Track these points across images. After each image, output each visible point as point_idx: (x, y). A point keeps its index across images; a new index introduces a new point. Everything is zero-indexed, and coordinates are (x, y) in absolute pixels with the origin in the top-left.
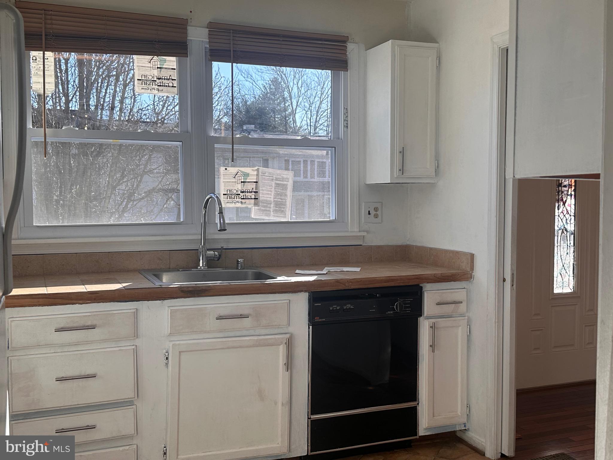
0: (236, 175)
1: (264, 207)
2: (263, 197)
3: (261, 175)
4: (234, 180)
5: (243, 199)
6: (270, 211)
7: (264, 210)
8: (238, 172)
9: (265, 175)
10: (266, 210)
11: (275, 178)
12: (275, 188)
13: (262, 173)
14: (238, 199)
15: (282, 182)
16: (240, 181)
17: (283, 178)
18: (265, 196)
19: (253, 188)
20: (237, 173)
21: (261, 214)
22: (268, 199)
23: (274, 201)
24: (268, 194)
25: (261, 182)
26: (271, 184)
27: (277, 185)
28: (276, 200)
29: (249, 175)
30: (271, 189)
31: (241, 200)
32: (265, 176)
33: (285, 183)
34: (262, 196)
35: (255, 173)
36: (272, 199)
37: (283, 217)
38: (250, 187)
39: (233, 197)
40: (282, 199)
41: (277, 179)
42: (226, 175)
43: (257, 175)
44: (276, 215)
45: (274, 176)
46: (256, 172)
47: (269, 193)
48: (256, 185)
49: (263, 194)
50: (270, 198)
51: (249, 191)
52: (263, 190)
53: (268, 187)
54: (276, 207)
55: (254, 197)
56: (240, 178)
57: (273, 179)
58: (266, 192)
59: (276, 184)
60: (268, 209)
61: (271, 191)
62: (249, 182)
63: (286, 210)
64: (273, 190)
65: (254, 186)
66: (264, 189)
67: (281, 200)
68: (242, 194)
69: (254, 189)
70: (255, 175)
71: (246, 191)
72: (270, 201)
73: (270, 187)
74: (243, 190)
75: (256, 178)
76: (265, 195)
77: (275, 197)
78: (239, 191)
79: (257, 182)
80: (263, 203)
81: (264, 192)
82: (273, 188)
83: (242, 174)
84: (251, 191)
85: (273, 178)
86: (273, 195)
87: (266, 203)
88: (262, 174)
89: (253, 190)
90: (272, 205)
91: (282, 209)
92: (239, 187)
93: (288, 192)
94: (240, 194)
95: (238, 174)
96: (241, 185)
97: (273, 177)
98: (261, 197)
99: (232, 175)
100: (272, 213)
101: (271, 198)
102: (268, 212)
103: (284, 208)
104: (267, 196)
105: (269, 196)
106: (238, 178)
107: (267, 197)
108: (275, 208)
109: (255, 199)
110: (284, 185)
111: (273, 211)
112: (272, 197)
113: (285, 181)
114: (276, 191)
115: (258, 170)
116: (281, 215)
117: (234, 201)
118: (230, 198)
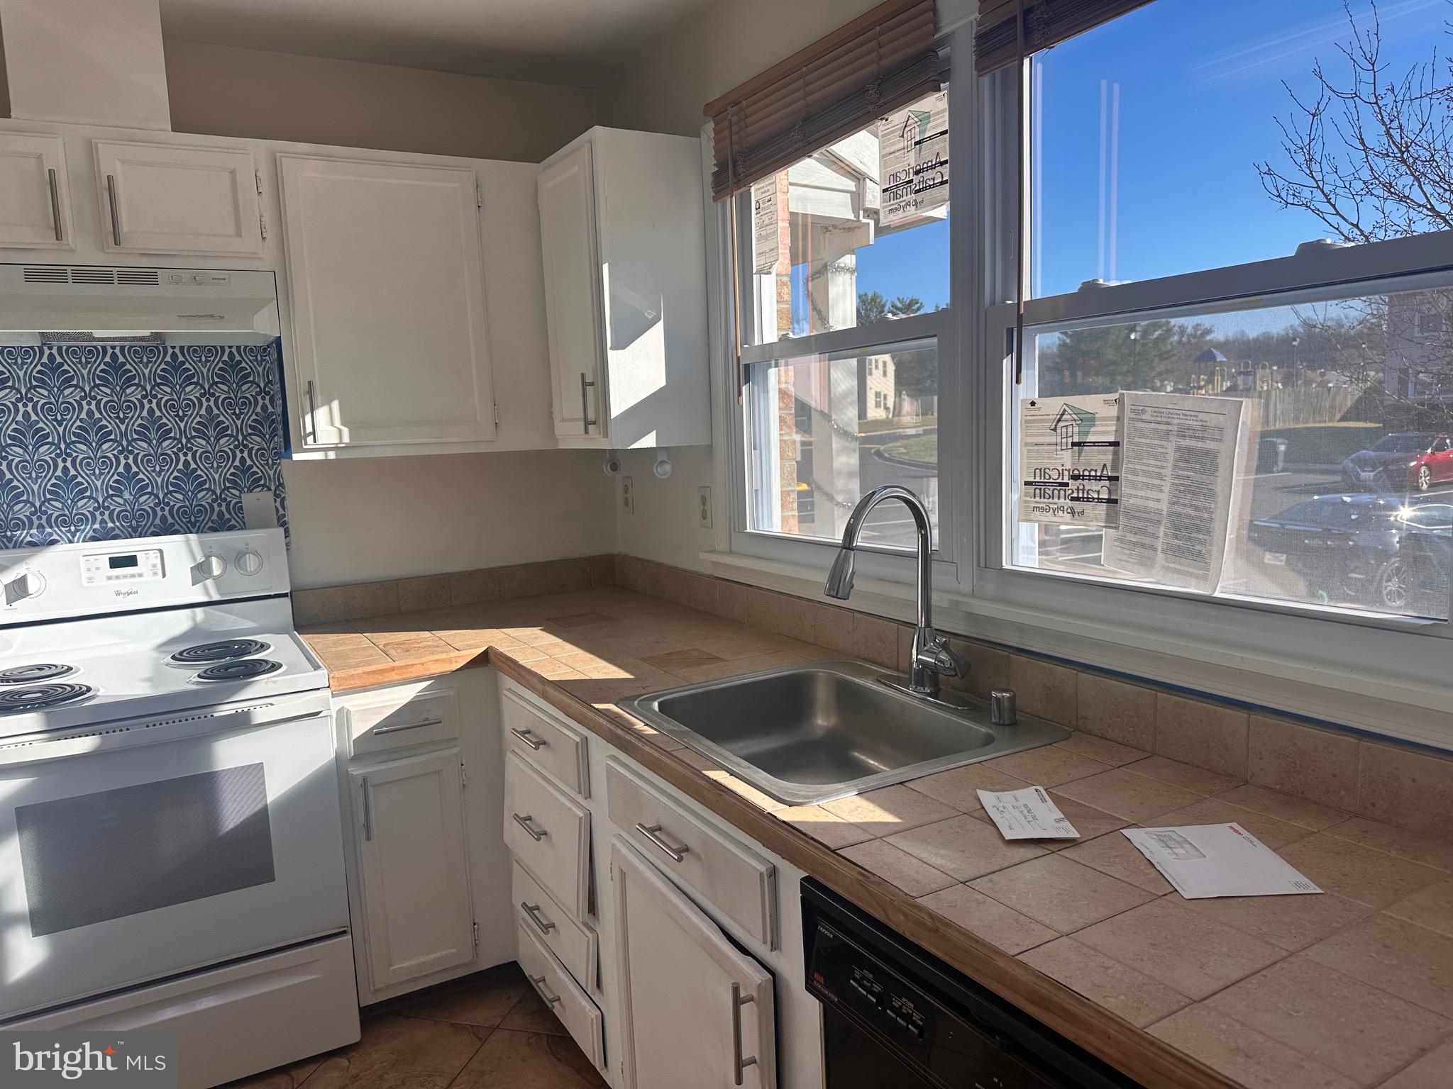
0: (1059, 420)
1: (1137, 531)
2: (1136, 496)
3: (1131, 419)
4: (1053, 440)
5: (1078, 499)
6: (1155, 550)
7: (1135, 544)
8: (1065, 410)
9: (1144, 417)
10: (1143, 546)
11: (1175, 428)
12: (1175, 467)
13: (1133, 411)
14: (1062, 500)
15: (1200, 445)
16: (1070, 440)
17: (1204, 428)
18: (1140, 493)
19: (1105, 465)
20: (1062, 414)
21: (1124, 559)
22: (1151, 504)
23: (1171, 513)
24: (1151, 487)
25: (1129, 443)
26: (1161, 450)
27: (1186, 455)
28: (1176, 508)
29: (1094, 420)
30: (1163, 467)
31: (1070, 503)
32: (1143, 421)
33: (1209, 445)
34: (1129, 494)
35: (1113, 411)
36: (1164, 506)
37: (1197, 577)
38: (1098, 459)
39: (1050, 493)
40: (1196, 508)
41: (1182, 433)
42: (1032, 421)
43: (1118, 418)
44: (1172, 565)
45: (1175, 421)
46: (1116, 407)
47: (1156, 482)
48: (1116, 454)
49: (1134, 485)
50: (1158, 501)
51: (1093, 473)
52: (1134, 472)
53: (1153, 462)
54: (1176, 537)
55: (1106, 497)
56: (1070, 429)
57: (1168, 433)
58: (1145, 480)
59: (1179, 449)
60: (1148, 541)
61: (1160, 477)
62: (1094, 444)
63: (1210, 552)
64: (1168, 471)
65: (1107, 456)
66: (1138, 467)
67: (1194, 514)
68: (1073, 485)
69: (1109, 467)
70: (1110, 419)
71: (1086, 473)
72: (1158, 512)
73: (1158, 463)
74: (1076, 472)
75: (1114, 428)
76: (1142, 489)
77: (1175, 499)
78: (1066, 473)
79: (1115, 444)
80: (1134, 517)
81: (1140, 479)
82: (1170, 465)
83: (1074, 416)
84: (1099, 474)
85: (1170, 428)
86: (1167, 488)
87: (1145, 520)
88: (1133, 416)
89: (1105, 472)
90: (1162, 529)
91: (1198, 547)
92: (1066, 459)
93: (1219, 480)
94: (1067, 485)
95: (1064, 417)
96: (1072, 452)
97: (1168, 424)
98: (1130, 496)
99: (1046, 421)
100: (1160, 556)
101: (1160, 501)
102: (1146, 553)
103: (1204, 543)
104: (1149, 494)
105: (1155, 495)
106: (1064, 430)
107: (1148, 499)
108: (1171, 541)
109: (1109, 501)
110: (1205, 453)
111: (1165, 551)
112: (1165, 497)
113: (1212, 440)
114: (1179, 477)
115: (1120, 402)
116: (1191, 570)
117: (1051, 506)
118: (1043, 496)
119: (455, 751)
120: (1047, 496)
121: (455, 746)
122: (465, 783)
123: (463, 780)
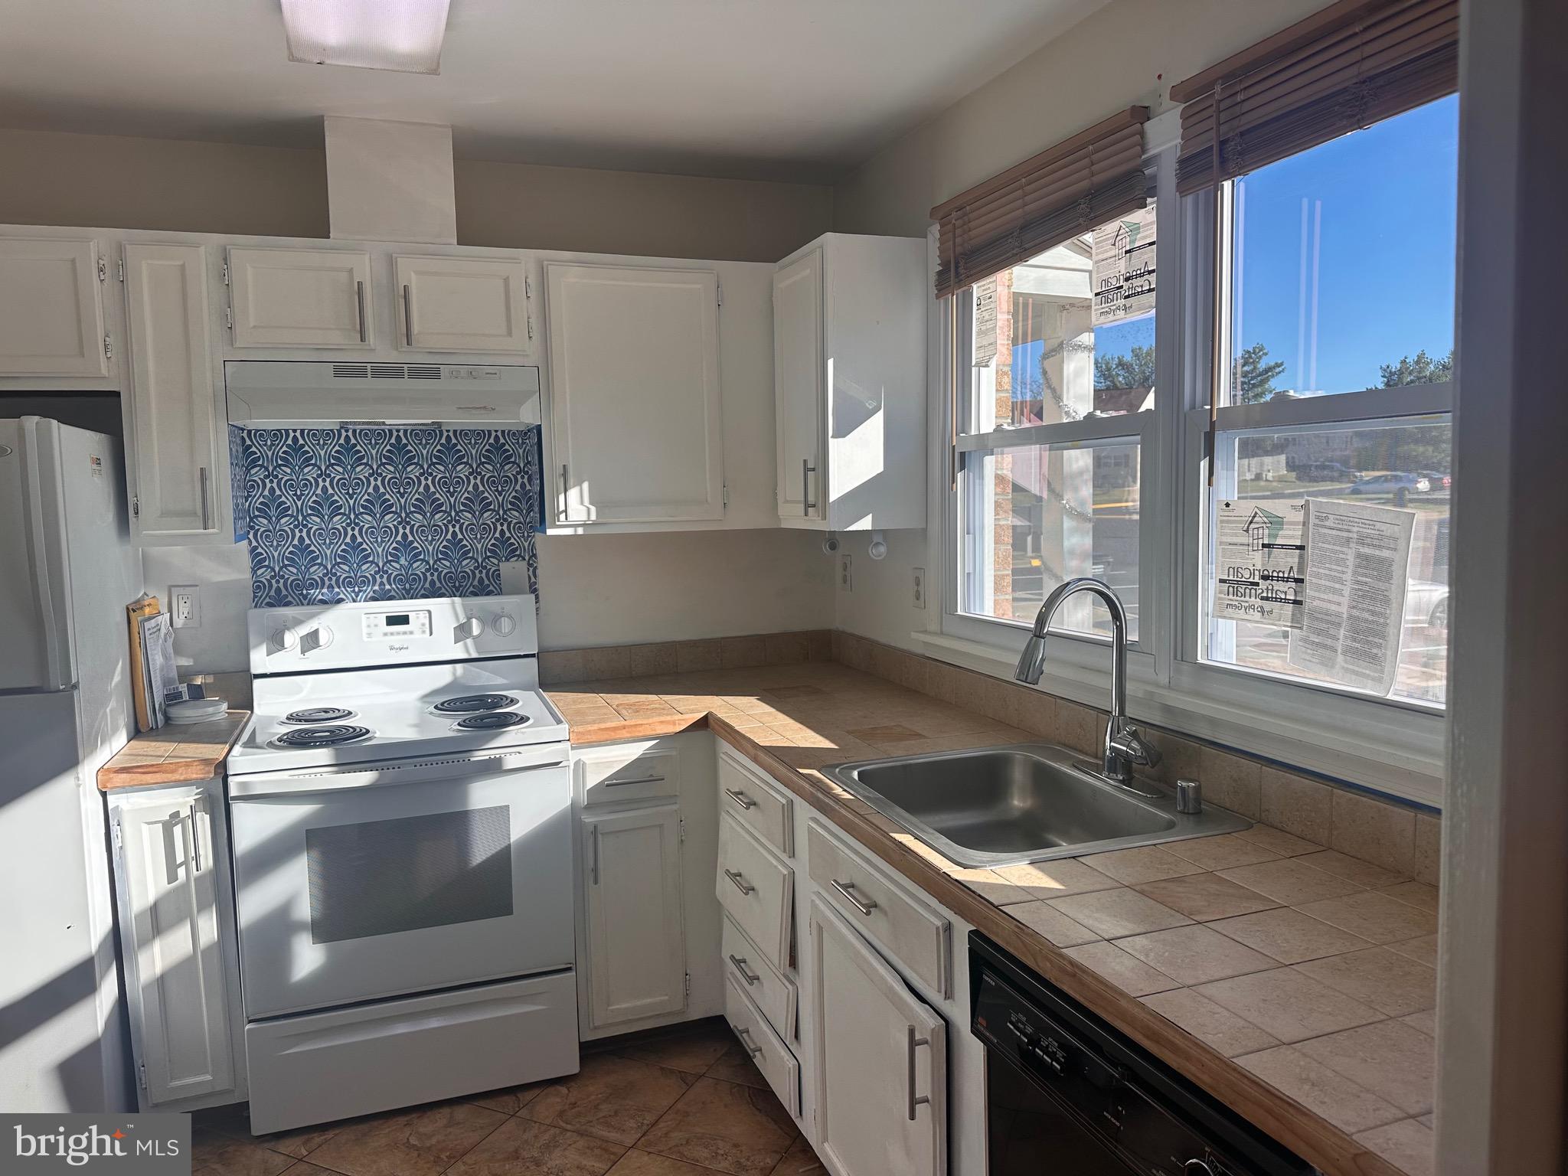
0: (1251, 522)
1: (1319, 632)
2: (1319, 599)
3: (1315, 525)
4: (1245, 540)
5: (1267, 599)
6: (1336, 651)
7: (1318, 644)
8: (1256, 513)
9: (1327, 523)
10: (1325, 646)
11: (1355, 536)
12: (1355, 573)
13: (1318, 517)
14: (1253, 599)
15: (1377, 553)
16: (1261, 542)
17: (1381, 537)
18: (1322, 596)
19: (1292, 567)
20: (1254, 517)
21: (1308, 658)
22: (1333, 607)
23: (1350, 617)
24: (1335, 591)
25: (1313, 548)
26: (1341, 556)
27: (1364, 561)
28: (1355, 613)
29: (1282, 524)
30: (1343, 573)
31: (1259, 602)
32: (1325, 527)
33: (1385, 553)
34: (1311, 594)
35: (1300, 516)
36: (1344, 610)
37: (1373, 679)
38: (1286, 561)
39: (1243, 591)
40: (1373, 613)
41: (1362, 541)
42: (1228, 522)
43: (1304, 524)
44: (1351, 667)
45: (1355, 529)
46: (1303, 512)
47: (1337, 586)
48: (1301, 557)
49: (1318, 588)
50: (1339, 604)
51: (1281, 575)
52: (1318, 575)
53: (1335, 567)
54: (1355, 640)
55: (1292, 598)
56: (1261, 531)
57: (1348, 540)
58: (1328, 583)
59: (1359, 555)
60: (1329, 642)
61: (1341, 581)
62: (1283, 546)
63: (1384, 655)
64: (1348, 576)
65: (1292, 558)
66: (1321, 571)
67: (1371, 618)
68: (1263, 584)
69: (1295, 569)
70: (1297, 523)
71: (1275, 574)
72: (1339, 615)
73: (1340, 568)
74: (1266, 573)
75: (1300, 533)
76: (1324, 592)
77: (1354, 604)
78: (1257, 573)
79: (1301, 548)
80: (1317, 619)
81: (1323, 582)
82: (1350, 571)
83: (1265, 519)
84: (1286, 576)
85: (1351, 535)
86: (1347, 592)
87: (1328, 622)
88: (1317, 522)
89: (1292, 574)
90: (1342, 631)
91: (1375, 651)
92: (1257, 560)
93: (1393, 587)
94: (1257, 584)
95: (1256, 519)
96: (1264, 554)
97: (1349, 531)
98: (1314, 598)
99: (1240, 522)
100: (1340, 658)
101: (1341, 604)
102: (1328, 653)
103: (1379, 646)
104: (1330, 597)
105: (1336, 598)
106: (1256, 532)
107: (1330, 602)
108: (1349, 642)
109: (1295, 602)
110: (1382, 561)
111: (1344, 653)
112: (1345, 601)
113: (1388, 548)
114: (1358, 582)
115: (1305, 507)
116: (1368, 672)
117: (1243, 604)
118: (1236, 594)
119: (674, 807)
120: (1239, 594)
121: (676, 803)
122: (683, 838)
123: (681, 836)
